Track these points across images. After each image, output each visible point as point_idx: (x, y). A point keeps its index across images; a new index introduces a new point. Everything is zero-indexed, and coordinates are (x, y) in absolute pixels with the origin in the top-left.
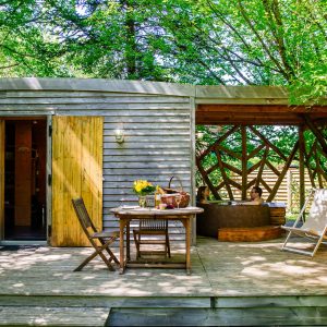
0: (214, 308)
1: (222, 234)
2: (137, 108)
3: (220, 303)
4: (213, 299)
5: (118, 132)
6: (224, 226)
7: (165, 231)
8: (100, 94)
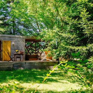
0: (25, 64)
1: (30, 59)
2: (16, 39)
3: (26, 63)
4: (25, 62)
5: (13, 43)
6: (30, 58)
7: (20, 57)
8: (10, 37)
